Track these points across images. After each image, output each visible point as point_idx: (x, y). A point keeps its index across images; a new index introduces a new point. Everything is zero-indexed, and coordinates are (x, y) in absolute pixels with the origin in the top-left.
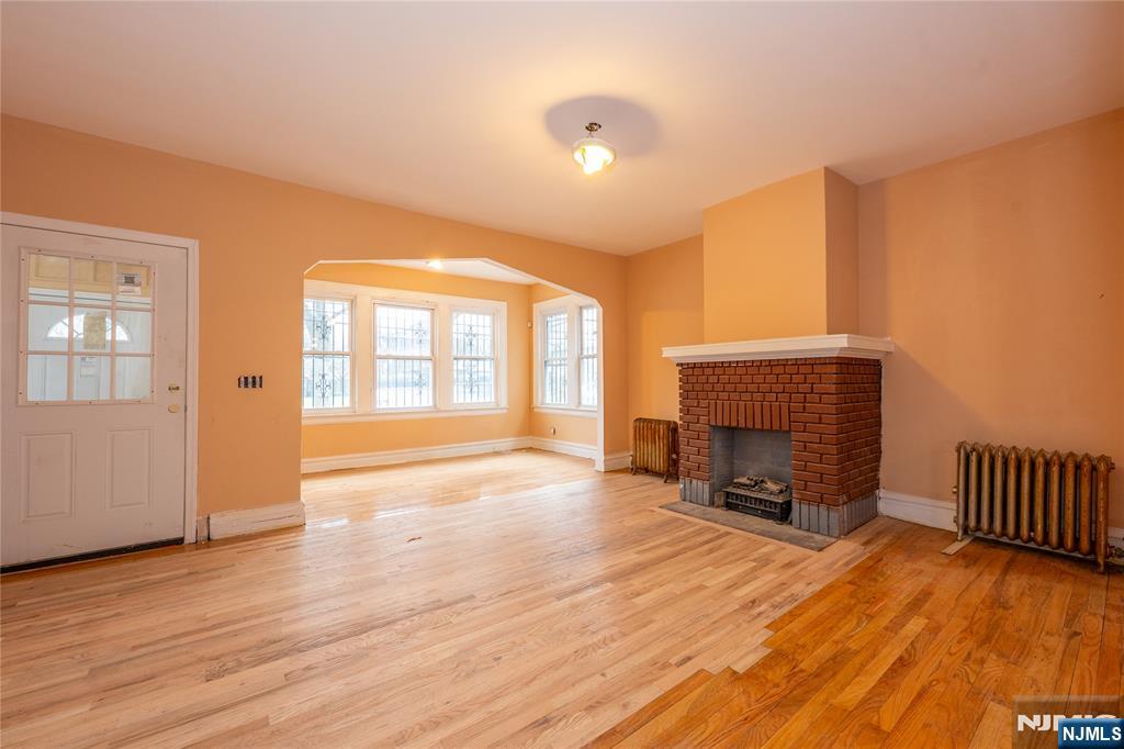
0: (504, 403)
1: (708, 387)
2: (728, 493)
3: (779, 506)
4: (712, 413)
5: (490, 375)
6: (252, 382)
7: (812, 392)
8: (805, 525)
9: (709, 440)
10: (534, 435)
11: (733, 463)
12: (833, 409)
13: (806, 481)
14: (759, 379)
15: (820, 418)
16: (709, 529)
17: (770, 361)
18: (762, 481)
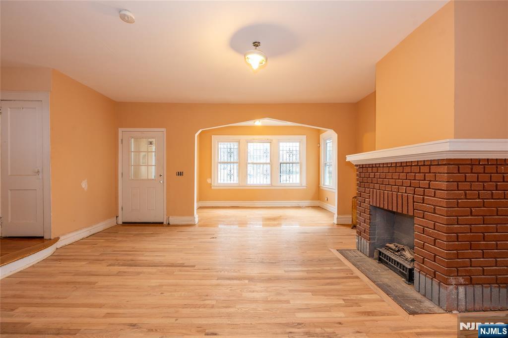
0: (304, 184)
1: (369, 180)
2: (380, 252)
3: (408, 270)
4: (371, 197)
5: (298, 170)
6: (180, 174)
7: (429, 188)
8: (423, 291)
9: (370, 215)
10: (320, 200)
11: (393, 233)
12: (444, 202)
13: (424, 258)
14: (396, 176)
15: (434, 209)
16: (350, 270)
17: (401, 162)
18: (404, 249)
